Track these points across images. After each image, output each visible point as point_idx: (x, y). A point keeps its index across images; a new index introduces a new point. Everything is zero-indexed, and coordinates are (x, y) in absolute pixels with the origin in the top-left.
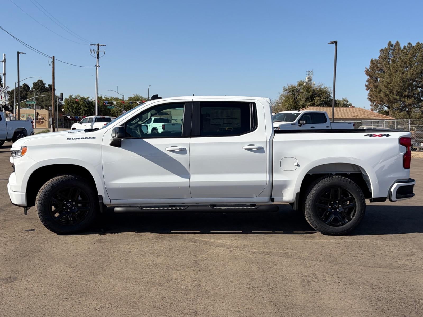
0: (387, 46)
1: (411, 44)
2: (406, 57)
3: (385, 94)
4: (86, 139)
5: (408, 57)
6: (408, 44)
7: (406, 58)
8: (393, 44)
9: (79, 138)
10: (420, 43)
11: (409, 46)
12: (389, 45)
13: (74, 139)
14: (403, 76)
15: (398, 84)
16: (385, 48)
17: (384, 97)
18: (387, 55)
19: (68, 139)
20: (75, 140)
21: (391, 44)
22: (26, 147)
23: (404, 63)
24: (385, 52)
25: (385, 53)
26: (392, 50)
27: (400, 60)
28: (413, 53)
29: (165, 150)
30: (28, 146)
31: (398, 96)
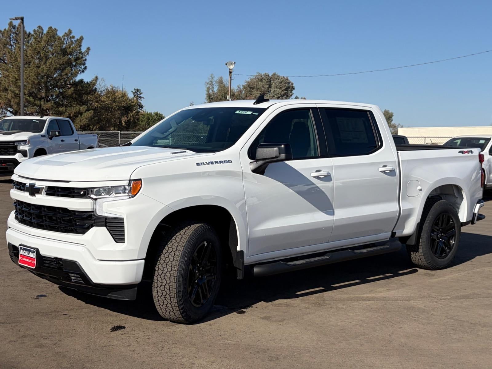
0: (7, 27)
1: (42, 28)
2: (38, 45)
3: (14, 93)
4: (222, 163)
5: (42, 45)
6: (38, 28)
7: (38, 47)
8: (15, 26)
9: (212, 163)
10: (53, 28)
11: (39, 30)
12: (10, 26)
13: (205, 164)
14: (38, 71)
15: (32, 81)
16: (5, 30)
17: (12, 97)
18: (8, 40)
19: (198, 164)
20: (207, 165)
21: (13, 24)
22: (140, 180)
23: (37, 52)
24: (6, 35)
25: (6, 37)
26: (13, 33)
27: (32, 48)
28: (48, 41)
29: (311, 175)
30: (143, 179)
31: (31, 97)
